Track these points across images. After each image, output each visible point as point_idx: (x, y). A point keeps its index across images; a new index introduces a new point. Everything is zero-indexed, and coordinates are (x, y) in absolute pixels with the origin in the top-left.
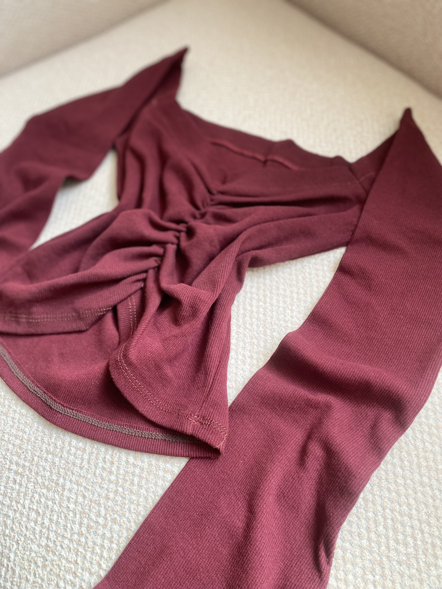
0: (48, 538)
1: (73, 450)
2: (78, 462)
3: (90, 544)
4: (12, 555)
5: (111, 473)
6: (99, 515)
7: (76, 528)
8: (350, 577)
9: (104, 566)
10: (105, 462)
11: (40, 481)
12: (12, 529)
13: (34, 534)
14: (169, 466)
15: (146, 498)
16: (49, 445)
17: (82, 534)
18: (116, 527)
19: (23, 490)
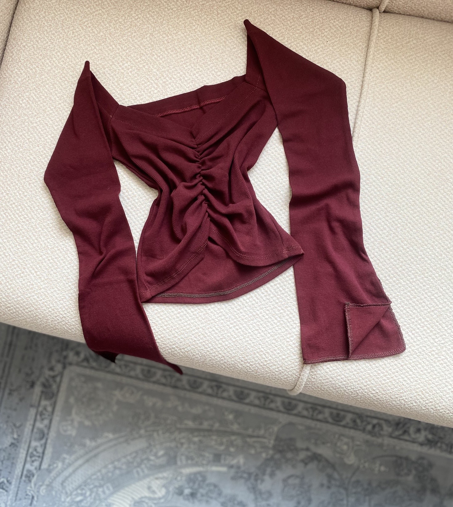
0: (269, 333)
1: (248, 301)
2: (254, 302)
3: (286, 321)
4: (262, 349)
5: (269, 295)
6: (279, 311)
7: (276, 321)
8: (376, 254)
9: (297, 322)
10: (263, 293)
11: (247, 321)
12: (253, 343)
13: (263, 336)
14: (287, 274)
15: (290, 291)
16: (236, 307)
17: (280, 321)
18: (289, 308)
19: (243, 329)
